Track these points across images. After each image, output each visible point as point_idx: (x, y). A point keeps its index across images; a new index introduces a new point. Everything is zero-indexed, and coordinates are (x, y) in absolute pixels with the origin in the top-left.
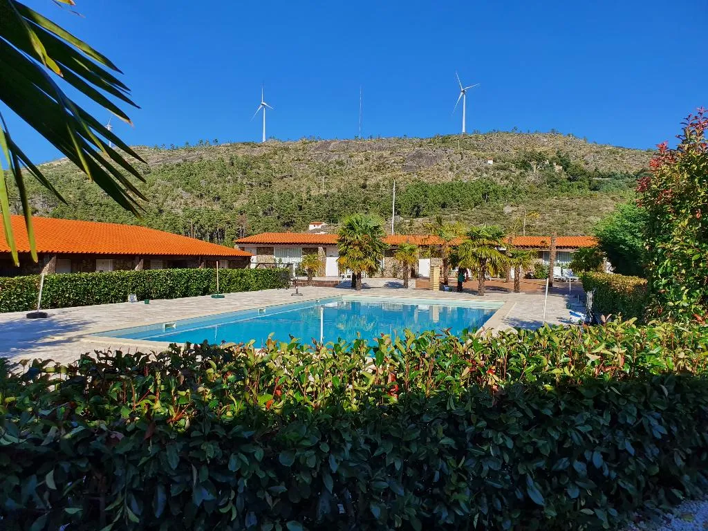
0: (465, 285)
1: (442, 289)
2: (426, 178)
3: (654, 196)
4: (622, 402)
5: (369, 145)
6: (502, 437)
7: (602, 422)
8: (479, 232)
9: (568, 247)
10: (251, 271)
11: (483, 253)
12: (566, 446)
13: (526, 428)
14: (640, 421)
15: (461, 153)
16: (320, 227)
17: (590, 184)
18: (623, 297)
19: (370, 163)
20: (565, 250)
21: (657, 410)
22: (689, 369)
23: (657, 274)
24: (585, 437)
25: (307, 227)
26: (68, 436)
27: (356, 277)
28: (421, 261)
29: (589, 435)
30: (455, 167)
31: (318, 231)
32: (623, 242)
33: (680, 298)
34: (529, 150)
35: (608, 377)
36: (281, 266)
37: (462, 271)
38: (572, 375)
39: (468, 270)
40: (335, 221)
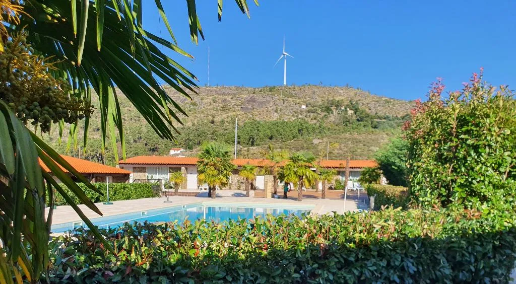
0: (288, 194)
1: (273, 197)
2: (258, 118)
3: (413, 133)
4: (393, 253)
5: (216, 91)
6: (327, 273)
7: (382, 264)
8: (298, 157)
9: (357, 168)
10: (131, 185)
11: (301, 171)
12: (362, 279)
13: (340, 269)
14: (402, 264)
15: (283, 100)
16: (179, 152)
17: (372, 123)
18: (394, 199)
19: (217, 105)
20: (356, 170)
21: (412, 258)
22: (429, 234)
23: (414, 183)
24: (372, 272)
25: (169, 152)
26: (78, 274)
27: (212, 189)
28: (258, 177)
29: (375, 272)
30: (279, 110)
31: (177, 155)
32: (394, 163)
33: (426, 195)
34: (331, 99)
35: (385, 239)
36: (153, 181)
37: (287, 184)
38: (365, 238)
39: (291, 183)
40: (191, 148)
